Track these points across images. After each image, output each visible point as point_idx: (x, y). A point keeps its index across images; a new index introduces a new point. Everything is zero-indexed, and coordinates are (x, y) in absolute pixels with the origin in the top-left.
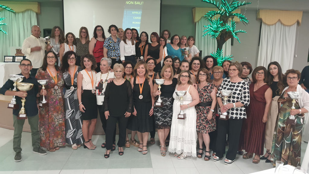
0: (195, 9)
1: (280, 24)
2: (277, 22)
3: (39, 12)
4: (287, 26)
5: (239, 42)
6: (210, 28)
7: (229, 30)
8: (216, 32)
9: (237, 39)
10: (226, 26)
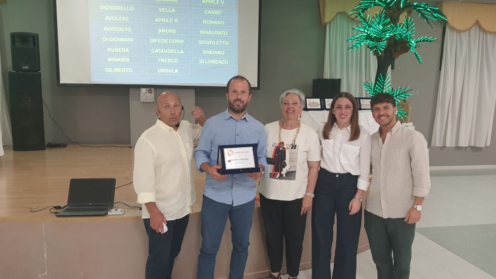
1: (478, 29)
2: (472, 27)
4: (491, 33)
5: (419, 61)
6: (367, 33)
7: (401, 36)
8: (379, 40)
9: (416, 56)
10: (397, 29)
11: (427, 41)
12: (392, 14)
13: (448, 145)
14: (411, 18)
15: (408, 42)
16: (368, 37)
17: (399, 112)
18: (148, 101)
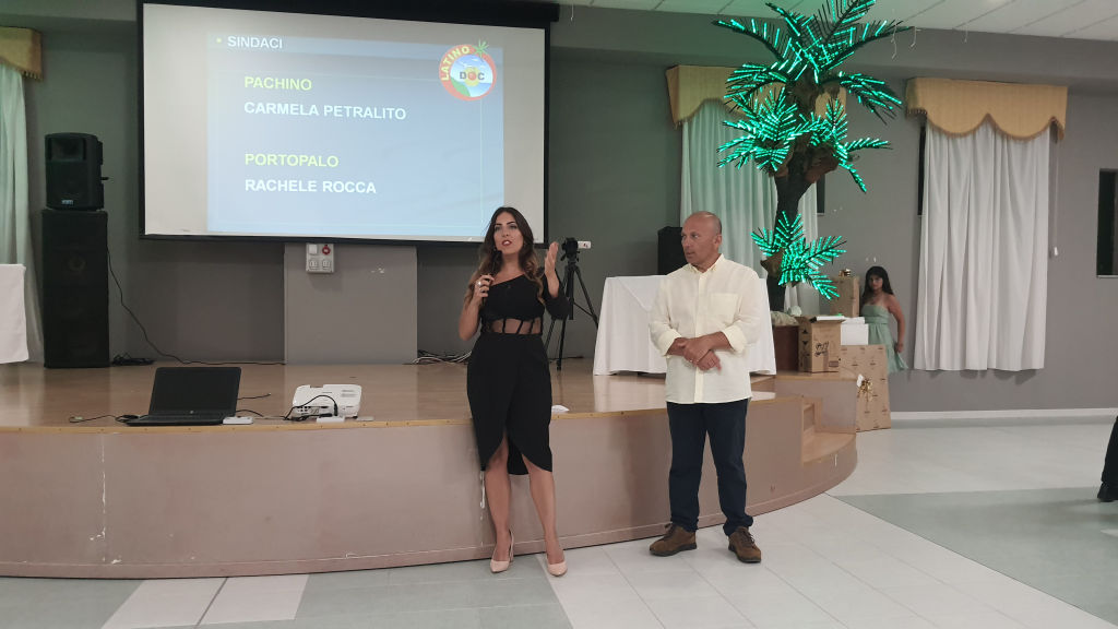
0: (677, 72)
1: (991, 131)
2: (979, 127)
3: (38, 70)
4: (1015, 138)
5: (861, 187)
6: (752, 132)
7: (820, 138)
8: (776, 145)
9: (855, 178)
10: (810, 123)
11: (871, 146)
12: (802, 94)
13: (944, 366)
15: (834, 150)
16: (758, 142)
17: (822, 287)
18: (321, 270)
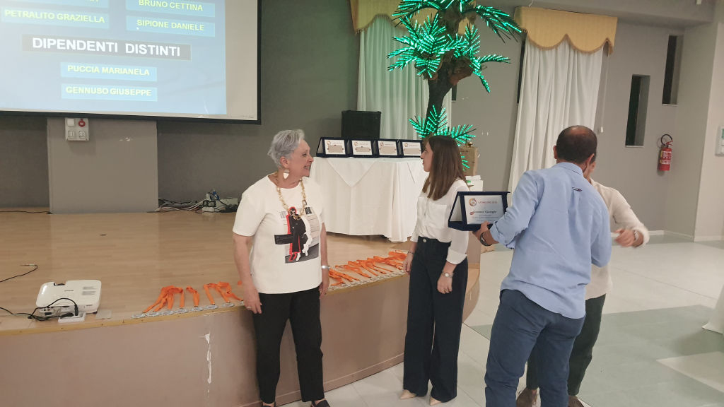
1: (567, 46)
2: (560, 43)
4: (584, 52)
5: (486, 89)
6: (414, 46)
7: (461, 53)
8: (430, 57)
9: (483, 82)
10: (454, 42)
11: (496, 60)
12: (449, 21)
14: (475, 28)
15: (470, 62)
16: (417, 53)
18: (78, 139)
